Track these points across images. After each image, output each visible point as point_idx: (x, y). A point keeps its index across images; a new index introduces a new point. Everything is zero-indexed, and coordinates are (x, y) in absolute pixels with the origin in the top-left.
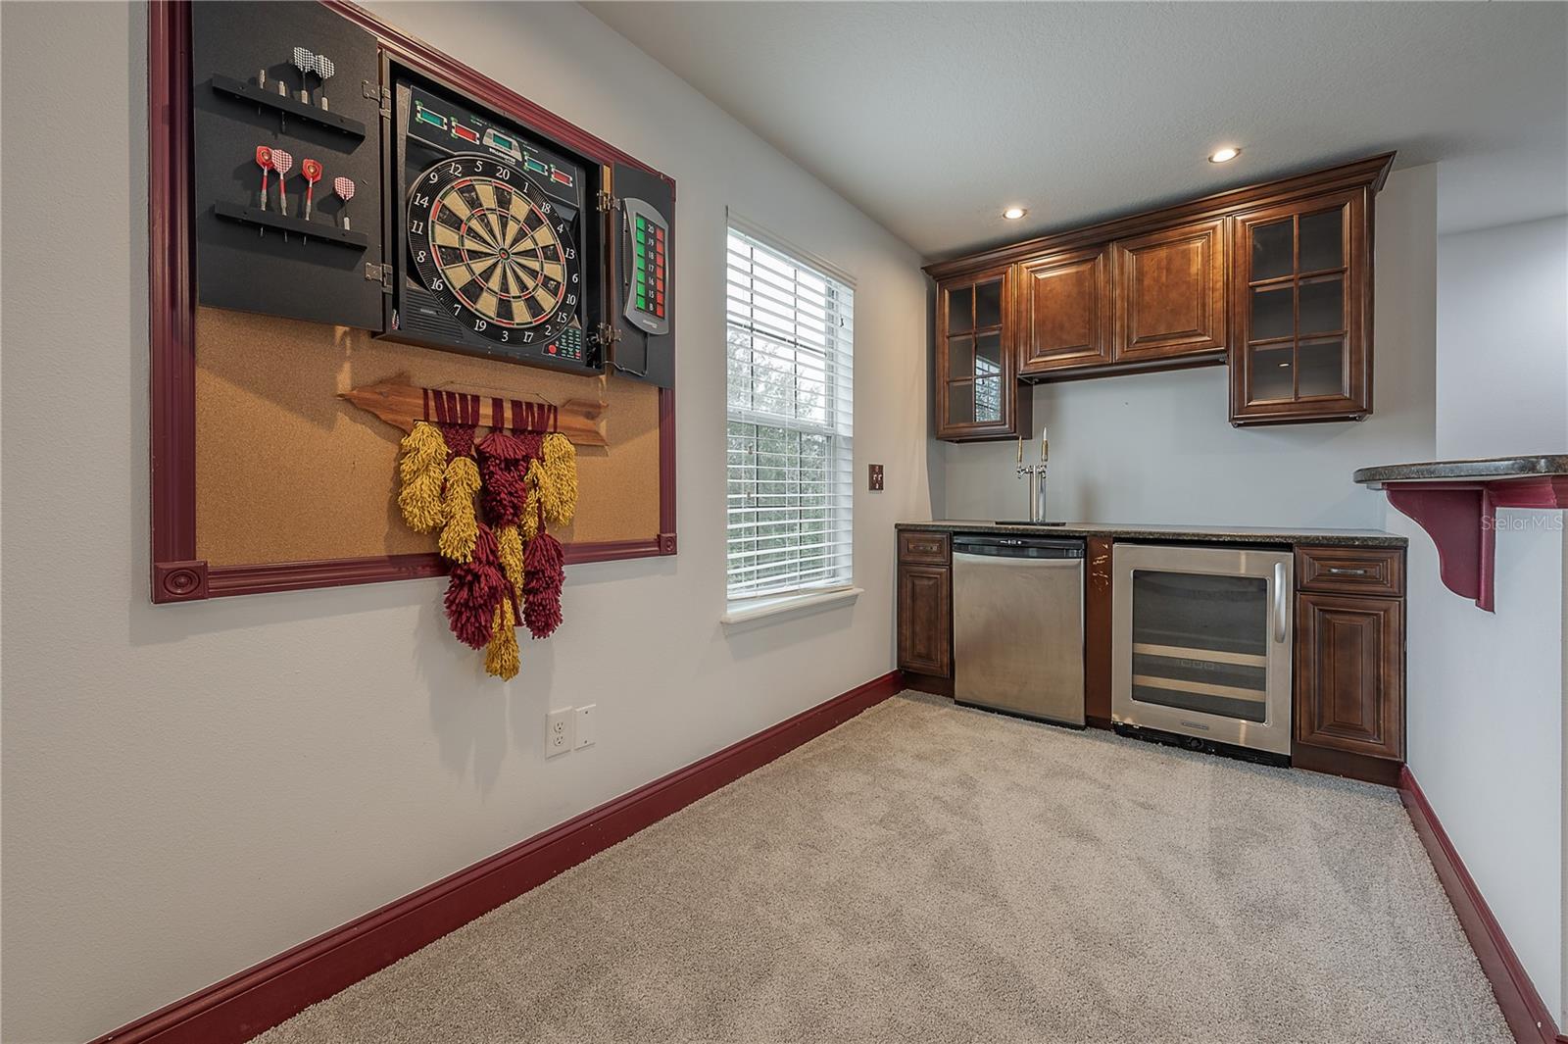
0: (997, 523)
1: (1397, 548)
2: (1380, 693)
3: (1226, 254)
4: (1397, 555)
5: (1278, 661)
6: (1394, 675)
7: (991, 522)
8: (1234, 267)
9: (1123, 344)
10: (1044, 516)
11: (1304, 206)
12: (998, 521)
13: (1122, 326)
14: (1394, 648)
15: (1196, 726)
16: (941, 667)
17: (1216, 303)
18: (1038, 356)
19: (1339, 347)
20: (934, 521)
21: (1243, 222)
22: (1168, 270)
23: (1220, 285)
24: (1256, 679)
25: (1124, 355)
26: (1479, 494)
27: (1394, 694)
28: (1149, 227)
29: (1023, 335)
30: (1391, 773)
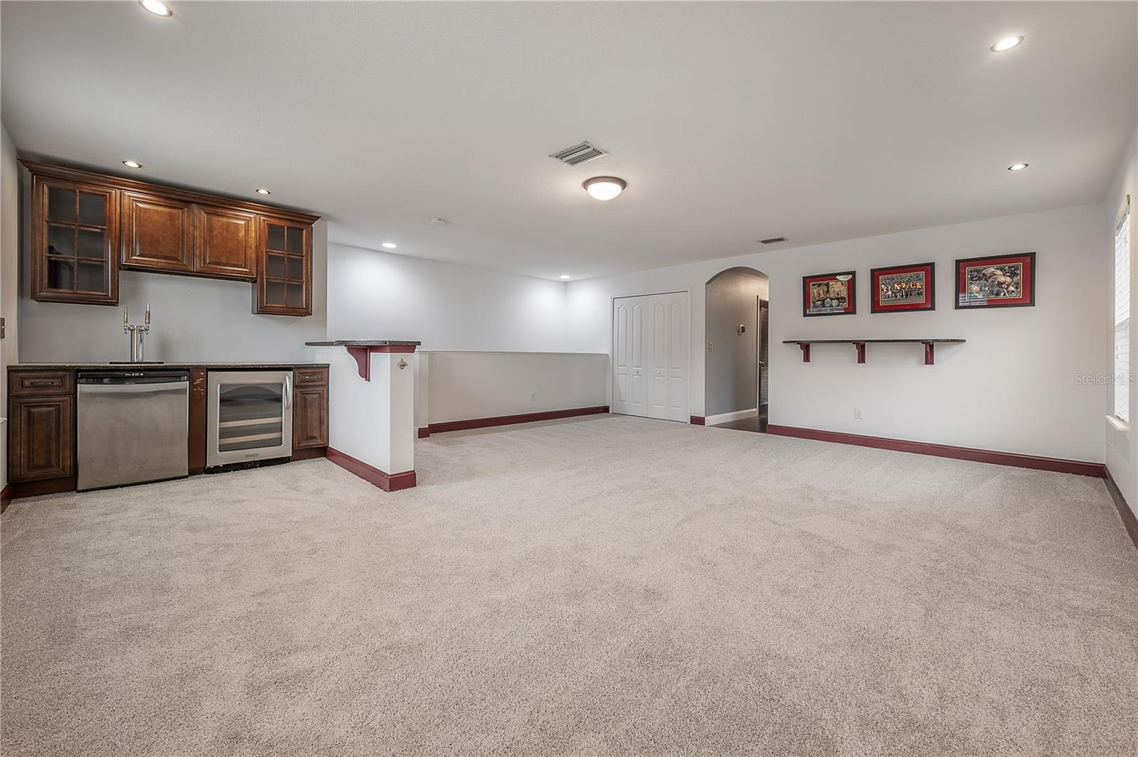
0: (111, 363)
1: (325, 367)
2: (321, 422)
3: (256, 232)
4: (326, 370)
5: (287, 418)
6: (325, 414)
7: (107, 363)
8: (259, 240)
9: (201, 262)
10: (143, 358)
11: (289, 224)
12: (111, 361)
13: (200, 253)
14: (325, 404)
15: (252, 455)
16: (63, 470)
17: (252, 254)
18: (138, 256)
19: (302, 286)
20: (20, 363)
21: (264, 220)
22: (227, 230)
23: (253, 246)
24: (279, 427)
25: (201, 269)
26: (366, 349)
27: (325, 422)
28: (216, 204)
29: (124, 239)
30: (324, 451)
